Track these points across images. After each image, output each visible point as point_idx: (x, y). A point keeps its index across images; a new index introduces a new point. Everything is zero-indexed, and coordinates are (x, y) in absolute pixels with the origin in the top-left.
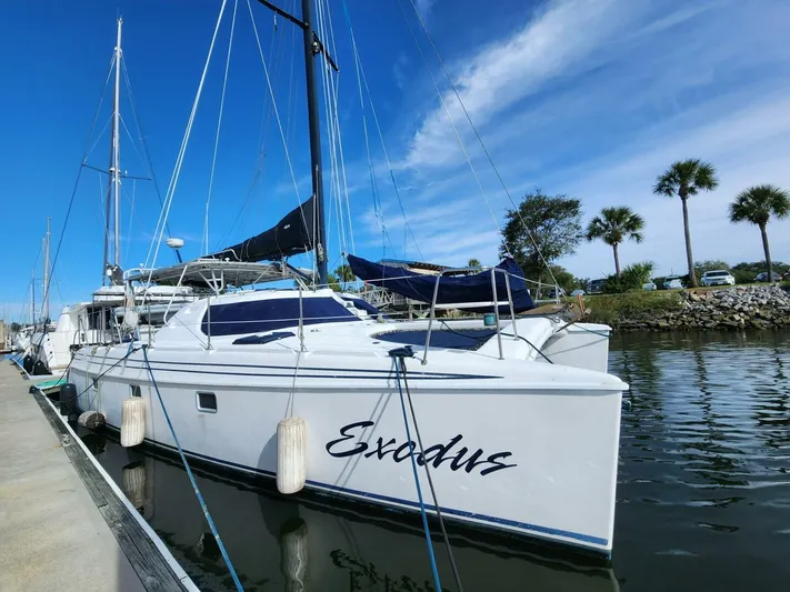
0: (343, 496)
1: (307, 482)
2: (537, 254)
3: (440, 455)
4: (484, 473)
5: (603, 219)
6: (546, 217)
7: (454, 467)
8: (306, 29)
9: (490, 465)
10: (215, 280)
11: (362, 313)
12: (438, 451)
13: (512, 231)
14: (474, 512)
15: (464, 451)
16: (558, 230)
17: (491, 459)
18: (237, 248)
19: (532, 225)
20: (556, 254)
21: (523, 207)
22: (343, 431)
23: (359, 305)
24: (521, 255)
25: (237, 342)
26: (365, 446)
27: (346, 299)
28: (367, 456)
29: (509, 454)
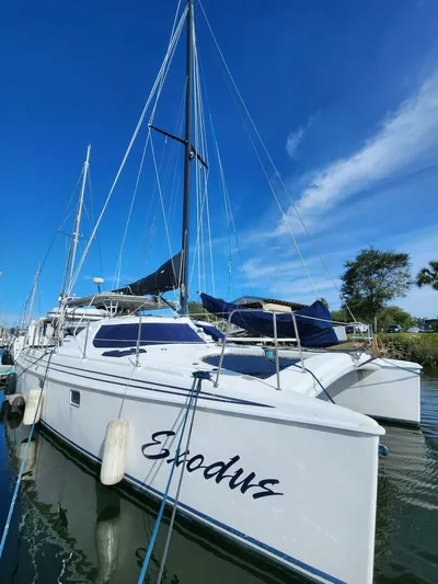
0: (150, 494)
1: (125, 475)
2: (372, 296)
3: (222, 471)
4: (256, 496)
5: (431, 269)
6: (379, 266)
7: (232, 485)
8: (186, 144)
9: (260, 490)
10: (111, 307)
11: (208, 338)
12: (219, 468)
13: (350, 277)
14: (248, 534)
15: (240, 472)
16: (390, 277)
17: (262, 484)
18: (132, 286)
19: (368, 273)
20: (389, 297)
21: (359, 258)
22: (154, 436)
23: (207, 331)
24: (358, 297)
25: (105, 354)
26: (167, 453)
27: (199, 326)
28: (169, 461)
29: (277, 482)
